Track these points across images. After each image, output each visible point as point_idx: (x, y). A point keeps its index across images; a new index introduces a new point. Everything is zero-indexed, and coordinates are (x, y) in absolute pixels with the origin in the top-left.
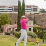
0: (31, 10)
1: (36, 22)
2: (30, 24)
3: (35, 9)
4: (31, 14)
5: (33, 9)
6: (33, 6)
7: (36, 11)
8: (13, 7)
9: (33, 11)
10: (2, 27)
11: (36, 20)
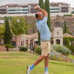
0: (58, 11)
1: (67, 30)
2: (58, 32)
3: (65, 9)
4: (58, 16)
5: (62, 8)
6: (62, 4)
7: (67, 11)
8: (30, 6)
9: (62, 12)
10: (14, 38)
11: (67, 26)
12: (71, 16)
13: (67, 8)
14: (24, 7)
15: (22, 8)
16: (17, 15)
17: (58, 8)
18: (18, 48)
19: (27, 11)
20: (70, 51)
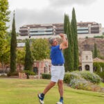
0: (87, 31)
1: (98, 53)
2: (87, 57)
3: (96, 29)
4: (87, 38)
5: (92, 29)
6: (92, 24)
7: (98, 32)
8: (54, 27)
9: (92, 33)
10: (35, 64)
11: (97, 49)
12: (102, 37)
13: (98, 28)
14: (47, 27)
15: (45, 29)
16: (39, 37)
17: (87, 28)
18: (39, 76)
19: (51, 33)
20: (101, 79)
